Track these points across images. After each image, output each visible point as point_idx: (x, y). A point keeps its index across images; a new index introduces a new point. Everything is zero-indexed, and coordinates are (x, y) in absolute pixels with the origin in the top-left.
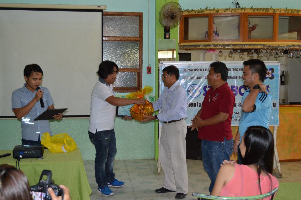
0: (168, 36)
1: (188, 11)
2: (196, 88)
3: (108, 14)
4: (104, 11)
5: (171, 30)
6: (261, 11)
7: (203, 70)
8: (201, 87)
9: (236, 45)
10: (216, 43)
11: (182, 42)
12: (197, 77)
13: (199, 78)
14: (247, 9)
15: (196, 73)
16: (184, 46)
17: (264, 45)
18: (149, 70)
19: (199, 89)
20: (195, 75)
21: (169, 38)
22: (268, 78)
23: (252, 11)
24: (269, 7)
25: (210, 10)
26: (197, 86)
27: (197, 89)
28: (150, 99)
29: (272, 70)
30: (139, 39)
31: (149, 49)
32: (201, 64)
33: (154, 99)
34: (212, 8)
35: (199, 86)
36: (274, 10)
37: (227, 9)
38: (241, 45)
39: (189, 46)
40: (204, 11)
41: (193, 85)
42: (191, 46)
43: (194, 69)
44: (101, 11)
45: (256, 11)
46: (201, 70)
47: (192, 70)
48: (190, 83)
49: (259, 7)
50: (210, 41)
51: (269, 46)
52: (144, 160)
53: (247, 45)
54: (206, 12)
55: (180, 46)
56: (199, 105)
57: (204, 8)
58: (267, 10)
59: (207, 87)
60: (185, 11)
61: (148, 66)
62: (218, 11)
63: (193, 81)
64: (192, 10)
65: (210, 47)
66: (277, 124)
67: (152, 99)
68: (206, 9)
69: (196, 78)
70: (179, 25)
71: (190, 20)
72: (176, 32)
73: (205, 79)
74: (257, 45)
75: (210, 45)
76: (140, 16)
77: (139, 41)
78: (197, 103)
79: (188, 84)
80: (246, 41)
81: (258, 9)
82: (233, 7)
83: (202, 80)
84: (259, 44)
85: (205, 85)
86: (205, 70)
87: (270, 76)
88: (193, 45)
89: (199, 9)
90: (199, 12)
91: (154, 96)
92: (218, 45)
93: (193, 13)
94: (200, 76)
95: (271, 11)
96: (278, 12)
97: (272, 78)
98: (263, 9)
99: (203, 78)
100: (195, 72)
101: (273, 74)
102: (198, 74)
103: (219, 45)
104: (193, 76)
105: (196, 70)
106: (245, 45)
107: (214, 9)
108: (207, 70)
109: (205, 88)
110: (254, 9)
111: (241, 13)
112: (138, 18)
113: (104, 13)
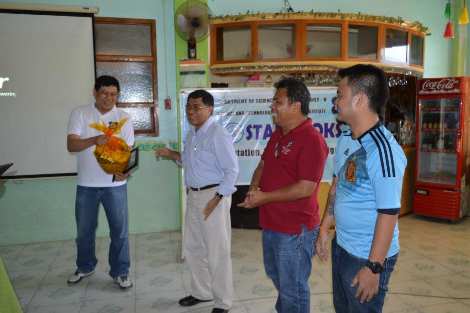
0: (193, 55)
1: (221, 17)
2: (235, 129)
5: (198, 45)
6: (325, 18)
7: (245, 101)
8: (243, 127)
9: (291, 66)
10: (262, 64)
11: (215, 64)
12: (237, 112)
13: (240, 113)
14: (305, 14)
15: (235, 106)
16: (218, 69)
17: (329, 66)
18: (168, 105)
19: (241, 130)
20: (234, 108)
21: (195, 57)
23: (312, 17)
24: (336, 11)
25: (253, 15)
26: (238, 126)
27: (238, 130)
28: (171, 145)
30: (151, 59)
31: (166, 74)
32: (243, 92)
33: (177, 146)
34: (255, 13)
35: (240, 126)
36: (343, 16)
37: (277, 14)
38: (297, 66)
39: (224, 69)
40: (243, 16)
41: (231, 125)
42: (227, 68)
43: (232, 100)
44: (91, 15)
45: (318, 18)
46: (243, 101)
47: (229, 102)
48: (228, 122)
49: (321, 11)
50: (253, 62)
51: (335, 68)
52: (166, 232)
53: (305, 66)
54: (247, 19)
55: (212, 70)
56: (241, 155)
57: (244, 13)
58: (333, 15)
59: (252, 126)
60: (217, 18)
61: (166, 98)
62: (264, 17)
63: (230, 118)
64: (227, 16)
65: (254, 70)
67: (174, 146)
68: (248, 14)
69: (235, 113)
70: (209, 38)
72: (205, 47)
73: (249, 114)
74: (320, 66)
75: (253, 67)
76: (151, 24)
77: (152, 62)
78: (239, 151)
79: (224, 123)
80: (304, 61)
81: (320, 14)
83: (244, 117)
84: (322, 65)
85: (249, 124)
86: (248, 101)
88: (230, 68)
89: (238, 14)
90: (237, 19)
92: (264, 66)
93: (229, 21)
94: (241, 111)
95: (338, 18)
96: (348, 19)
98: (328, 14)
99: (246, 114)
100: (234, 104)
102: (239, 107)
103: (267, 66)
104: (230, 110)
105: (235, 101)
106: (302, 66)
107: (258, 14)
108: (251, 101)
109: (249, 128)
110: (316, 14)
111: (297, 20)
112: (149, 27)
113: (96, 20)
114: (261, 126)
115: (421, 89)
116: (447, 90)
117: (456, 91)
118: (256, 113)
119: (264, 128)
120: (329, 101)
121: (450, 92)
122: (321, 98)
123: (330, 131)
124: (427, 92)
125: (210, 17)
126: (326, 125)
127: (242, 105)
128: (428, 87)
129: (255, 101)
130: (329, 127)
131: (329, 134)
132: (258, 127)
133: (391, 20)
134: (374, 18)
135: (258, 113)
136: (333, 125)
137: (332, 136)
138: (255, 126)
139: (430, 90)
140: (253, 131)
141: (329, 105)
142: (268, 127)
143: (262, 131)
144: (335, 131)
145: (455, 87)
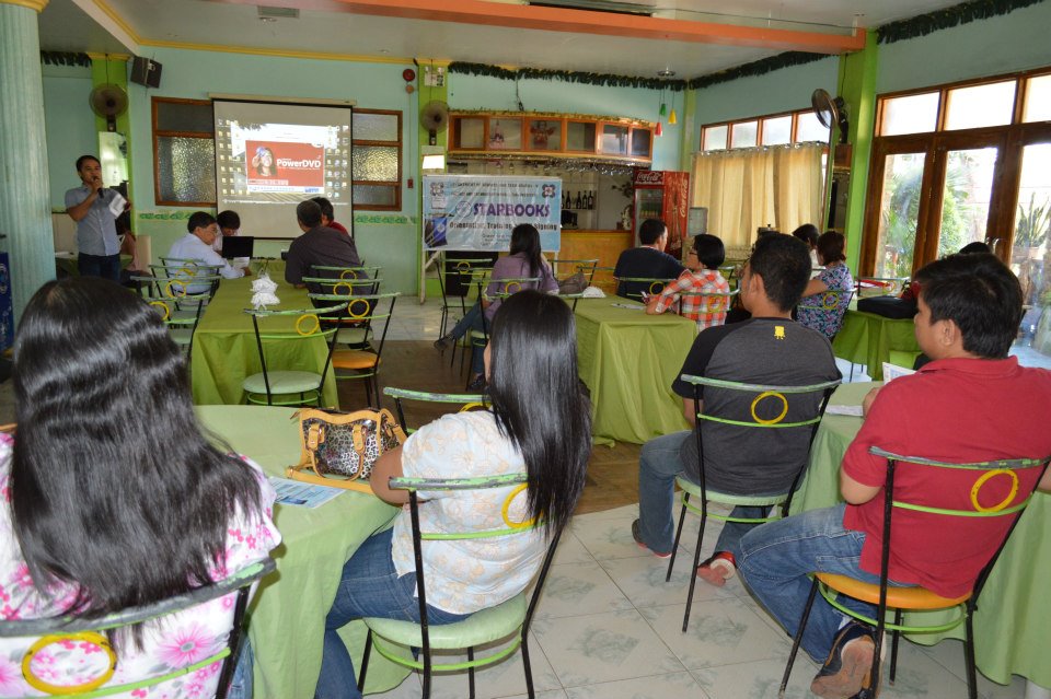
0: (433, 142)
1: (458, 111)
3: (359, 111)
4: (353, 107)
5: (437, 134)
7: (474, 185)
8: (471, 205)
11: (452, 148)
12: (467, 193)
13: (469, 194)
14: (529, 113)
15: (466, 188)
16: (455, 154)
18: (410, 184)
20: (465, 190)
21: (435, 144)
23: (534, 115)
25: (485, 111)
26: (467, 204)
27: (467, 207)
29: (553, 186)
30: (398, 143)
31: (410, 157)
34: (487, 109)
36: (561, 115)
38: (521, 156)
39: (462, 154)
40: (478, 112)
41: (462, 203)
44: (350, 107)
46: (472, 185)
47: (461, 185)
49: (543, 111)
50: (486, 151)
51: (556, 159)
54: (480, 114)
55: (449, 154)
56: (469, 226)
57: (477, 108)
58: (553, 114)
60: (454, 111)
61: (409, 179)
64: (464, 110)
65: (486, 158)
66: (557, 248)
68: (481, 111)
70: (447, 130)
71: (463, 121)
72: (445, 135)
73: (477, 195)
75: (485, 155)
76: (399, 114)
77: (398, 146)
78: (467, 224)
80: (528, 151)
81: (542, 113)
82: (514, 108)
83: (471, 197)
85: (476, 203)
86: (476, 185)
87: (551, 194)
88: (468, 154)
89: (473, 109)
90: (472, 113)
91: (416, 216)
93: (465, 114)
94: (471, 192)
95: (557, 116)
96: (566, 117)
97: (553, 195)
98: (549, 113)
99: (474, 195)
101: (554, 191)
102: (468, 189)
103: (496, 155)
104: (462, 191)
105: (466, 184)
107: (490, 110)
108: (478, 185)
109: (476, 206)
111: (525, 117)
112: (396, 117)
113: (353, 110)
114: (485, 205)
115: (636, 180)
117: (659, 183)
119: (488, 206)
120: (540, 187)
121: (654, 184)
122: (534, 185)
123: (540, 211)
124: (640, 183)
125: (448, 110)
126: (537, 206)
127: (471, 187)
128: (641, 179)
129: (481, 185)
130: (539, 208)
131: (539, 213)
133: (607, 117)
134: (590, 117)
135: (483, 194)
136: (543, 206)
137: (542, 215)
138: (481, 205)
139: (642, 181)
140: (480, 208)
141: (539, 191)
142: (491, 206)
143: (486, 208)
144: (544, 211)
145: (659, 179)
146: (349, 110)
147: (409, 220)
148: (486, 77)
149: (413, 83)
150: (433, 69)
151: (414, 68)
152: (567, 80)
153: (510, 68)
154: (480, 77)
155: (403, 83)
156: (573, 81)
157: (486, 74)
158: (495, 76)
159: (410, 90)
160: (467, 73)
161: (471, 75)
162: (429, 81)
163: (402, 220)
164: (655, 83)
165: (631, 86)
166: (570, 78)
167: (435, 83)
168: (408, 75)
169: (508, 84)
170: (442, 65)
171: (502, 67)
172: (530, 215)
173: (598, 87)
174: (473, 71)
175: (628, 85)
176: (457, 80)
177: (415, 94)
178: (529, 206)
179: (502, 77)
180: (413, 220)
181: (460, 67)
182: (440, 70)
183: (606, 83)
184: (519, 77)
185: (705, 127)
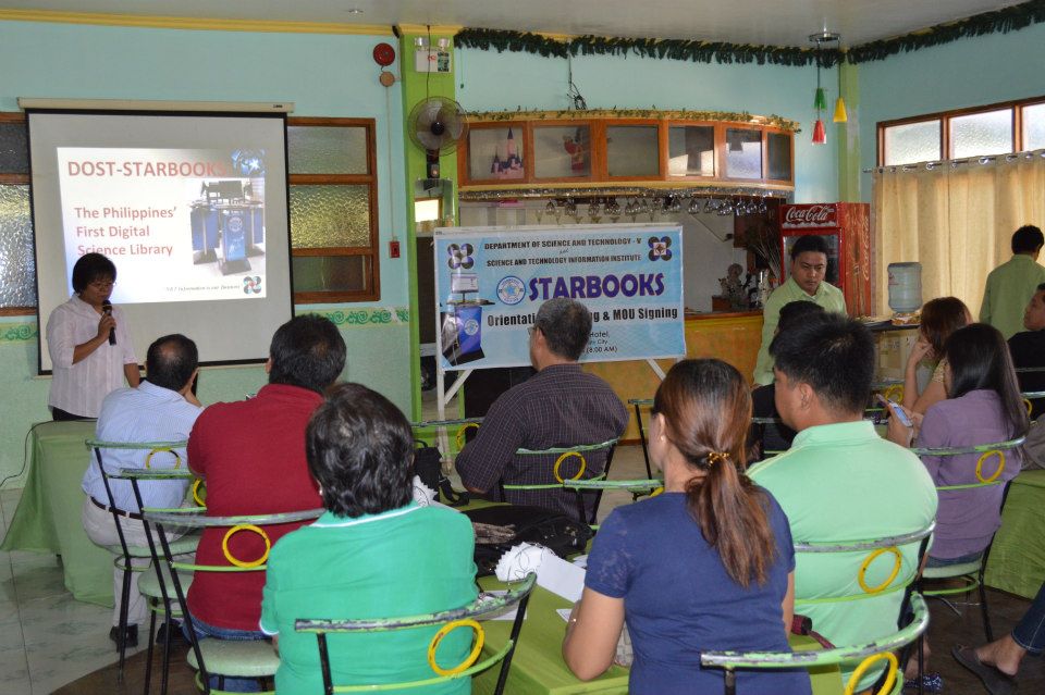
0: (435, 172)
1: (476, 114)
3: (298, 122)
4: (289, 115)
5: (441, 159)
6: (634, 117)
7: (527, 244)
8: (525, 282)
9: (585, 189)
10: (541, 185)
11: (463, 185)
12: (517, 261)
13: (520, 262)
14: (605, 112)
15: (514, 251)
16: (469, 193)
17: (642, 189)
18: (395, 250)
20: (512, 255)
21: (439, 176)
22: (660, 259)
23: (614, 116)
24: (649, 109)
25: (527, 114)
28: (398, 315)
29: (667, 240)
30: (369, 178)
33: (408, 315)
34: (530, 109)
35: (521, 280)
36: (660, 114)
37: (563, 112)
38: (594, 189)
39: (480, 192)
40: (513, 114)
41: (508, 279)
42: (486, 192)
43: (509, 244)
44: (282, 115)
45: (623, 117)
46: (524, 245)
47: (505, 246)
48: (503, 275)
49: (629, 108)
50: (528, 183)
51: (652, 191)
53: (606, 188)
54: (517, 118)
55: (459, 194)
56: (523, 321)
57: (512, 108)
58: (645, 113)
59: (538, 280)
60: (469, 114)
61: (392, 241)
62: (543, 116)
63: (507, 269)
64: (486, 114)
65: (529, 195)
67: (403, 316)
68: (519, 112)
69: (513, 262)
73: (533, 263)
74: (628, 188)
75: (527, 191)
76: (369, 125)
77: (369, 183)
78: (519, 317)
80: (604, 181)
81: (627, 113)
82: (571, 105)
83: (524, 267)
84: (631, 187)
85: (533, 278)
86: (531, 245)
87: (665, 253)
89: (502, 111)
90: (501, 117)
91: (408, 308)
92: (544, 190)
93: (488, 119)
94: (522, 258)
95: (652, 117)
96: (667, 117)
97: (667, 257)
98: (638, 113)
99: (529, 263)
100: (512, 249)
101: (670, 248)
102: (517, 253)
103: (547, 190)
105: (514, 244)
106: (602, 189)
107: (535, 112)
108: (535, 244)
109: (532, 283)
110: (620, 113)
111: (592, 120)
112: (363, 130)
113: (289, 121)
114: (550, 280)
115: (784, 221)
116: (820, 222)
117: (831, 224)
118: (544, 261)
119: (555, 282)
120: (645, 242)
121: (823, 225)
122: (634, 239)
123: (648, 286)
124: (793, 226)
125: (458, 113)
126: (642, 277)
127: (522, 249)
128: (794, 218)
129: (541, 244)
130: (646, 280)
131: (646, 289)
132: (545, 282)
133: (732, 116)
134: (707, 116)
135: (546, 261)
136: (651, 276)
137: (651, 292)
138: (541, 281)
139: (797, 223)
140: (540, 287)
141: (644, 250)
142: (561, 281)
143: (552, 288)
144: (654, 286)
145: (831, 217)
146: (280, 121)
147: (394, 316)
148: (517, 53)
149: (394, 68)
150: (430, 42)
151: (393, 42)
152: (652, 55)
153: (559, 37)
154: (507, 53)
155: (376, 69)
156: (661, 57)
157: (516, 48)
158: (533, 51)
159: (387, 81)
160: (485, 47)
161: (493, 50)
162: (423, 63)
163: (383, 317)
164: (791, 56)
165: (755, 60)
166: (657, 52)
167: (434, 66)
168: (383, 55)
169: (555, 64)
170: (445, 34)
171: (545, 35)
172: (629, 294)
173: (701, 65)
174: (495, 44)
175: (750, 60)
176: (468, 61)
177: (398, 85)
178: (628, 277)
179: (545, 54)
180: (401, 314)
181: (473, 37)
182: (442, 43)
183: (713, 57)
184: (574, 52)
185: (882, 125)
